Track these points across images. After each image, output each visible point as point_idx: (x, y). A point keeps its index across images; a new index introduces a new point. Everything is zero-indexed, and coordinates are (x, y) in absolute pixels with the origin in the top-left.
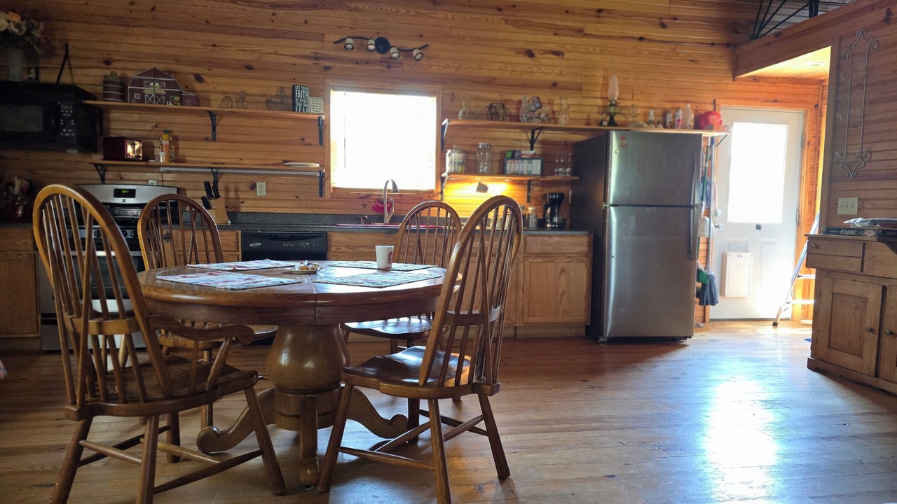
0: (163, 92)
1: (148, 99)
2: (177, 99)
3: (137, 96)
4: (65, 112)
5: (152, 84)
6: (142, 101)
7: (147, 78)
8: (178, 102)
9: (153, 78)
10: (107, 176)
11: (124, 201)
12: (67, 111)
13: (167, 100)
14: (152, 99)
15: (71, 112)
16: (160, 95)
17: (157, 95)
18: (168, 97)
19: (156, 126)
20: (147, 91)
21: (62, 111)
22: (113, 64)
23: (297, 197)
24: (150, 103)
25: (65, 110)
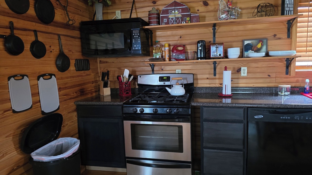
0: (180, 16)
1: (171, 21)
2: (188, 19)
3: (165, 20)
4: (135, 35)
5: (173, 12)
6: (168, 23)
7: (171, 8)
8: (189, 21)
9: (174, 8)
10: (155, 69)
11: (164, 83)
12: (136, 34)
13: (182, 20)
14: (174, 21)
15: (138, 34)
16: (178, 18)
17: (177, 18)
18: (183, 19)
19: (181, 37)
20: (171, 16)
21: (134, 34)
22: (157, 2)
23: (269, 76)
24: (173, 24)
25: (135, 34)
